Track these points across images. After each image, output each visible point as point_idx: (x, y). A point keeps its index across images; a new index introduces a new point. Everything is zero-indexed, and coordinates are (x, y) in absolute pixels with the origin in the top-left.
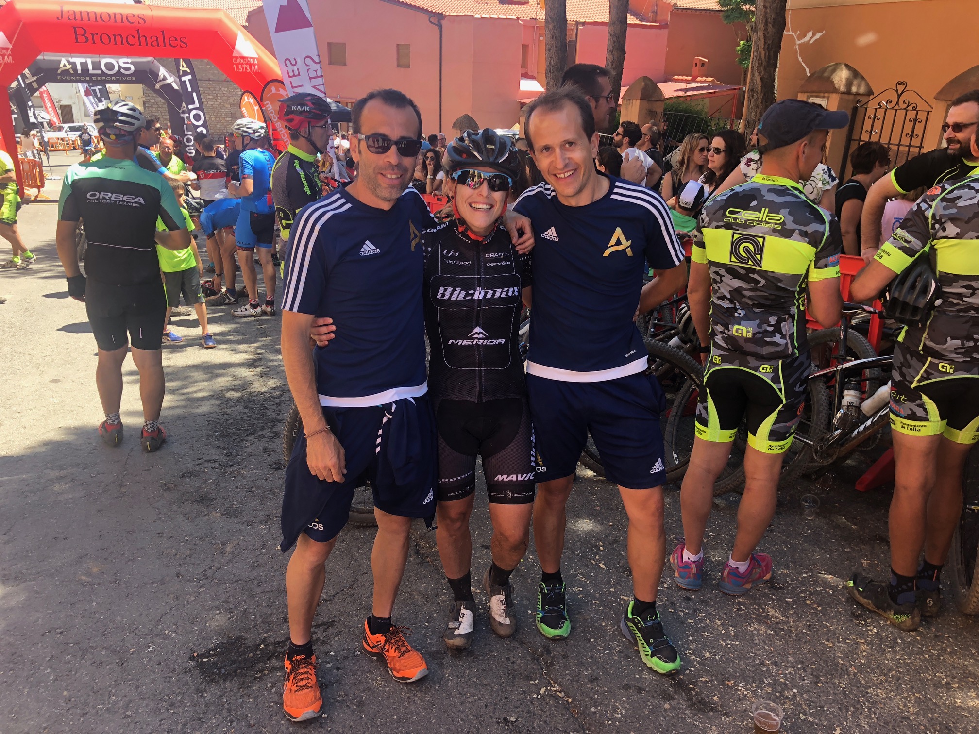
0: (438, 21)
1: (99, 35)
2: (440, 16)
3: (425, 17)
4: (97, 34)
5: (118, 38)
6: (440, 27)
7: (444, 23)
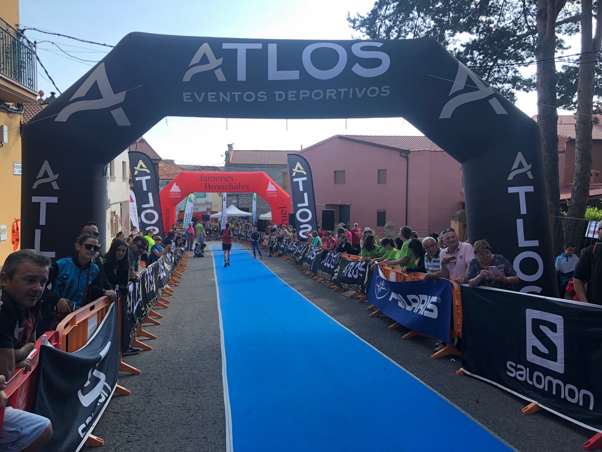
0: (406, 155)
1: (215, 186)
2: (408, 152)
3: (397, 154)
4: (214, 186)
5: (222, 187)
6: (407, 158)
7: (409, 156)
